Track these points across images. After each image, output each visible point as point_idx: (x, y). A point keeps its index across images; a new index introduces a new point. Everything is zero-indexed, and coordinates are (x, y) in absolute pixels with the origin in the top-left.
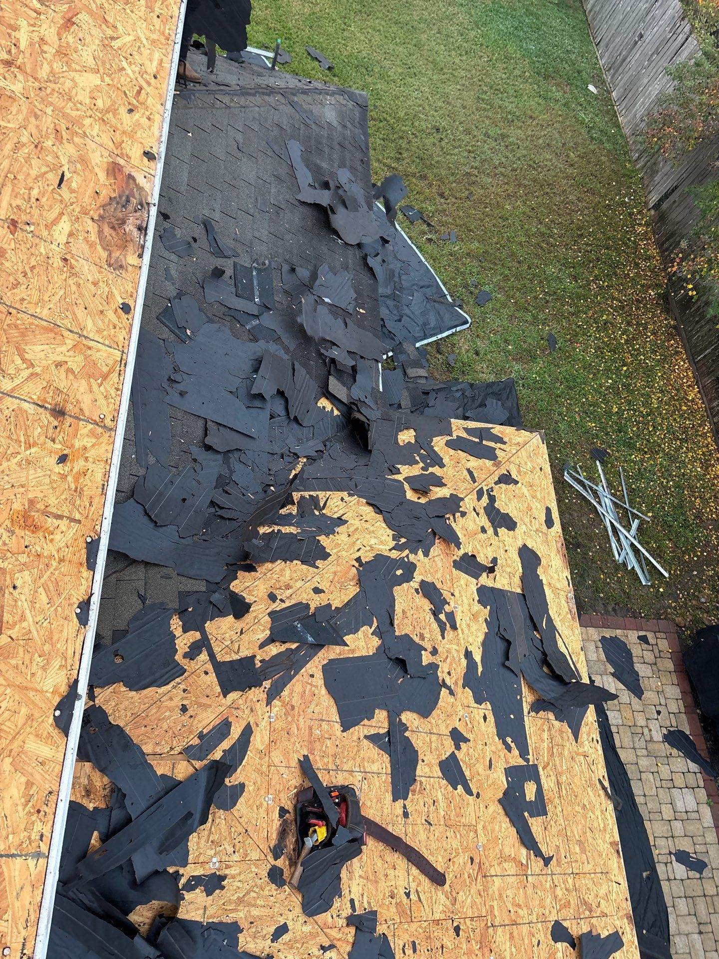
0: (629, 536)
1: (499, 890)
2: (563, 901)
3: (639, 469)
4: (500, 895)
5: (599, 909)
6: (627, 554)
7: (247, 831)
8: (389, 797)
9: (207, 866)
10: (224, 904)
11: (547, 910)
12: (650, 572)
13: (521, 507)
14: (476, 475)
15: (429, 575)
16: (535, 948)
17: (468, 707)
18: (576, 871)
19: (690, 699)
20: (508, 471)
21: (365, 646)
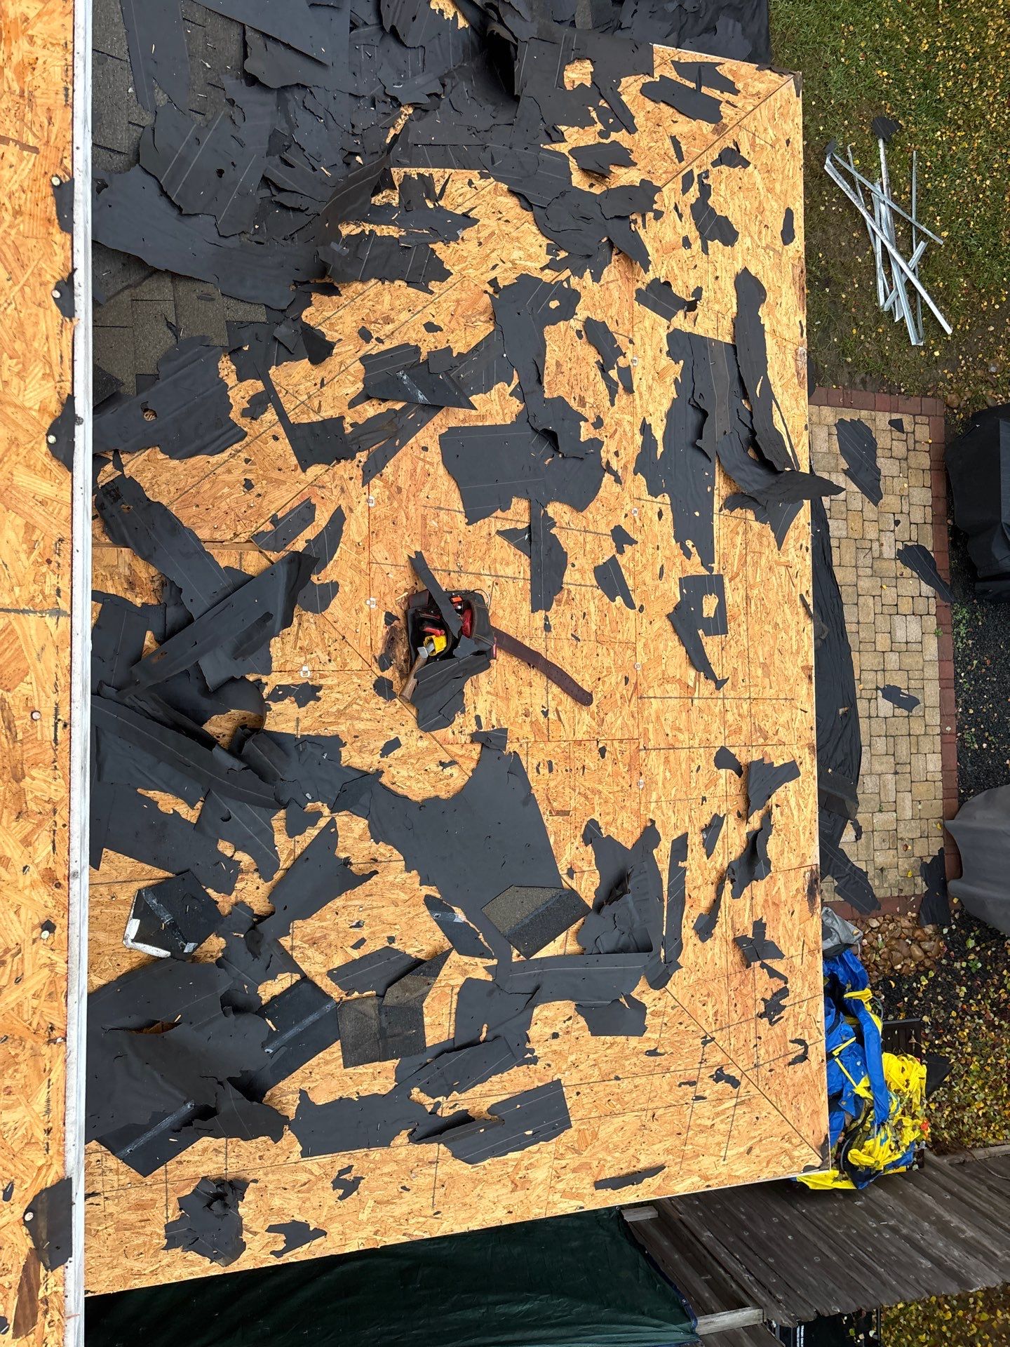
0: (905, 268)
1: (657, 712)
2: (733, 728)
3: (943, 157)
4: (658, 718)
5: (776, 737)
6: (898, 297)
7: (344, 637)
8: (527, 607)
9: (296, 675)
10: (320, 716)
11: (713, 736)
12: (925, 326)
13: (749, 206)
14: (684, 148)
15: (599, 311)
16: (694, 774)
17: (639, 499)
18: (753, 695)
19: (942, 507)
20: (736, 144)
21: (500, 411)
